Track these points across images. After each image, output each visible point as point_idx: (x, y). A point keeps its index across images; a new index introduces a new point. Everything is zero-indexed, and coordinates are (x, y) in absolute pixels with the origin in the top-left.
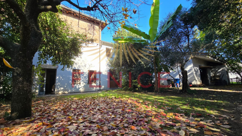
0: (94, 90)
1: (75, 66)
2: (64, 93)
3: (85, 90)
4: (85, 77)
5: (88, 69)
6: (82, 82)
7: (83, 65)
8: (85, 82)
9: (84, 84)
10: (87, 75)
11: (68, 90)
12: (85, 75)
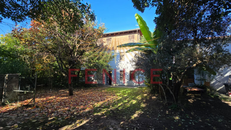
0: (134, 85)
1: (121, 69)
2: (116, 86)
3: (128, 84)
4: (128, 76)
5: (130, 70)
6: (126, 79)
7: (126, 67)
8: (128, 79)
9: (127, 80)
10: (129, 75)
11: (118, 84)
12: (127, 74)
